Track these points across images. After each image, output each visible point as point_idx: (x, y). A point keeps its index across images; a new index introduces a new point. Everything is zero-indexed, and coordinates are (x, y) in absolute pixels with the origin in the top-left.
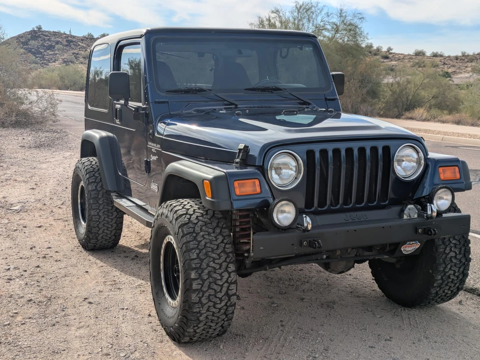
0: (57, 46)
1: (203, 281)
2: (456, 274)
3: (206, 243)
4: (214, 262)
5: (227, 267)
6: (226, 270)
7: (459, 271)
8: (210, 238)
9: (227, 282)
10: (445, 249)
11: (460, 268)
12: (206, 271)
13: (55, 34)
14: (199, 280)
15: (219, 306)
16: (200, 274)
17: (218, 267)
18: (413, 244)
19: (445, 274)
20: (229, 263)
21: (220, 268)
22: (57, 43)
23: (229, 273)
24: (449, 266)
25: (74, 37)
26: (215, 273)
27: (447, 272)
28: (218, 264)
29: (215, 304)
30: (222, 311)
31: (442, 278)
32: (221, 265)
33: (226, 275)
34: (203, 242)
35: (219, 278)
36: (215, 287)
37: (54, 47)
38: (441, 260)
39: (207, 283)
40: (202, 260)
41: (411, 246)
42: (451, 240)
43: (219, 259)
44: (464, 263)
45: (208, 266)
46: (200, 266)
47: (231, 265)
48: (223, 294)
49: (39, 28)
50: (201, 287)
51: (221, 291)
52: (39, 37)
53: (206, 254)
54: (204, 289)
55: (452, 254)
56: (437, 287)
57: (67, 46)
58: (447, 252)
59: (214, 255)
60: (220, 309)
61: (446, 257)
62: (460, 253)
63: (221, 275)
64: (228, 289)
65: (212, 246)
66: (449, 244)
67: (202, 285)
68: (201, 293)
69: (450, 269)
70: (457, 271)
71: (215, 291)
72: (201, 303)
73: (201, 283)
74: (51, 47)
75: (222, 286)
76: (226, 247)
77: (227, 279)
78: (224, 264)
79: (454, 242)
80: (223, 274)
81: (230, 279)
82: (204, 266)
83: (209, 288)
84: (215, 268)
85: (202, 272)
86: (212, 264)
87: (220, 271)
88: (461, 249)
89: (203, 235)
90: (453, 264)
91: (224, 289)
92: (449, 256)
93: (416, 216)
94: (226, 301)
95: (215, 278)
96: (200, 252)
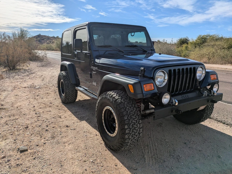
0: (45, 39)
1: (130, 129)
3: (130, 112)
4: (134, 120)
5: (139, 121)
8: (131, 109)
9: (139, 128)
11: (211, 111)
13: (44, 36)
14: (129, 129)
15: (135, 138)
16: (129, 126)
17: (136, 122)
21: (136, 123)
22: (45, 38)
23: (140, 124)
25: (49, 37)
28: (135, 121)
30: (136, 140)
32: (137, 121)
33: (139, 125)
34: (129, 112)
36: (135, 131)
37: (44, 39)
39: (132, 130)
40: (129, 120)
43: (136, 118)
45: (132, 122)
46: (129, 123)
48: (137, 133)
49: (40, 34)
50: (129, 132)
52: (40, 37)
53: (131, 117)
54: (131, 132)
57: (47, 39)
59: (134, 117)
65: (133, 113)
67: (130, 131)
68: (129, 134)
72: (129, 138)
73: (129, 130)
74: (43, 40)
75: (137, 130)
76: (138, 113)
78: (138, 120)
80: (138, 125)
81: (140, 126)
82: (130, 122)
83: (133, 132)
84: (134, 123)
85: (130, 125)
86: (133, 121)
87: (136, 124)
89: (128, 108)
91: (138, 131)
94: (138, 136)
95: (135, 127)
96: (128, 116)
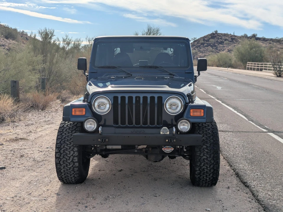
0: (225, 42)
1: (61, 154)
2: (209, 169)
3: (65, 137)
4: (67, 146)
6: (72, 150)
7: (210, 167)
8: (69, 135)
9: (72, 155)
10: (200, 154)
11: (210, 165)
12: (63, 150)
13: (225, 35)
14: (59, 153)
15: (69, 166)
16: (60, 151)
17: (69, 148)
18: (168, 148)
19: (201, 168)
20: (75, 147)
22: (226, 40)
23: (74, 152)
24: (203, 164)
25: (236, 36)
26: (67, 151)
27: (202, 167)
29: (67, 165)
30: (71, 169)
31: (199, 170)
32: (70, 147)
33: (72, 152)
34: (64, 136)
35: (69, 153)
36: (66, 157)
37: (223, 42)
38: (198, 160)
39: (62, 155)
40: (61, 144)
41: (168, 149)
42: (205, 149)
43: (70, 145)
44: (213, 163)
45: (64, 147)
46: (60, 147)
47: (75, 148)
48: (70, 161)
49: (216, 32)
50: (60, 156)
51: (69, 159)
52: (216, 37)
53: (64, 142)
54: (61, 157)
55: (204, 157)
56: (198, 174)
57: (231, 41)
58: (201, 156)
59: (68, 143)
60: (70, 168)
61: (201, 158)
62: (210, 157)
63: (69, 152)
64: (73, 159)
65: (68, 138)
66: (203, 152)
68: (60, 159)
69: (204, 165)
70: (208, 167)
71: (67, 159)
72: (60, 164)
73: (60, 154)
74: (222, 43)
75: (70, 157)
77: (73, 154)
78: (72, 147)
79: (206, 151)
80: (71, 152)
81: (74, 154)
82: (62, 147)
83: (63, 157)
84: (67, 149)
85: (61, 150)
86: (66, 146)
87: (69, 150)
88: (210, 155)
89: (66, 133)
90: (205, 163)
91: (71, 159)
92: (203, 158)
93: (168, 133)
94: (72, 165)
95: (66, 153)
96: (61, 141)
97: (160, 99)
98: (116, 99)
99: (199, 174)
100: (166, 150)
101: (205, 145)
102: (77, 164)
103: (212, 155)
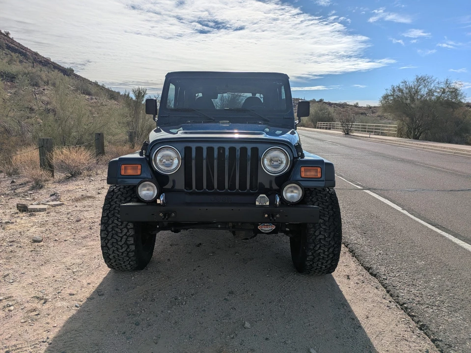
1: (108, 232)
2: (326, 253)
3: (115, 207)
5: (127, 225)
6: (126, 227)
7: (328, 251)
9: (125, 235)
10: (315, 232)
11: (329, 249)
12: (111, 226)
14: (106, 231)
15: (121, 251)
16: (106, 228)
17: (120, 224)
18: (267, 225)
19: (315, 252)
21: (121, 225)
23: (128, 229)
24: (318, 246)
26: (118, 228)
27: (317, 250)
29: (118, 249)
30: (124, 254)
31: (312, 255)
33: (125, 230)
34: (114, 206)
35: (120, 231)
36: (116, 237)
38: (311, 240)
39: (110, 234)
40: (109, 218)
41: (267, 227)
42: (321, 225)
44: (334, 245)
45: (113, 222)
46: (108, 222)
47: (130, 224)
48: (123, 243)
50: (107, 236)
51: (121, 241)
53: (113, 215)
54: (109, 238)
55: (321, 236)
56: (310, 261)
58: (316, 234)
59: (118, 216)
60: (123, 253)
61: (316, 238)
62: (329, 237)
63: (121, 230)
64: (126, 240)
66: (319, 228)
67: (107, 235)
68: (107, 241)
69: (319, 249)
70: (326, 251)
71: (117, 240)
72: (108, 247)
75: (122, 238)
77: (126, 233)
78: (125, 223)
79: (324, 227)
80: (123, 229)
82: (110, 222)
83: (112, 237)
84: (117, 225)
85: (108, 226)
86: (116, 221)
87: (121, 227)
88: (330, 233)
89: (116, 201)
90: (322, 245)
91: (124, 240)
92: (318, 238)
93: (268, 203)
94: (126, 248)
95: (117, 231)
96: (109, 213)
97: (255, 151)
98: (188, 150)
99: (312, 260)
100: (263, 228)
101: (322, 219)
102: (133, 248)
103: (332, 233)
